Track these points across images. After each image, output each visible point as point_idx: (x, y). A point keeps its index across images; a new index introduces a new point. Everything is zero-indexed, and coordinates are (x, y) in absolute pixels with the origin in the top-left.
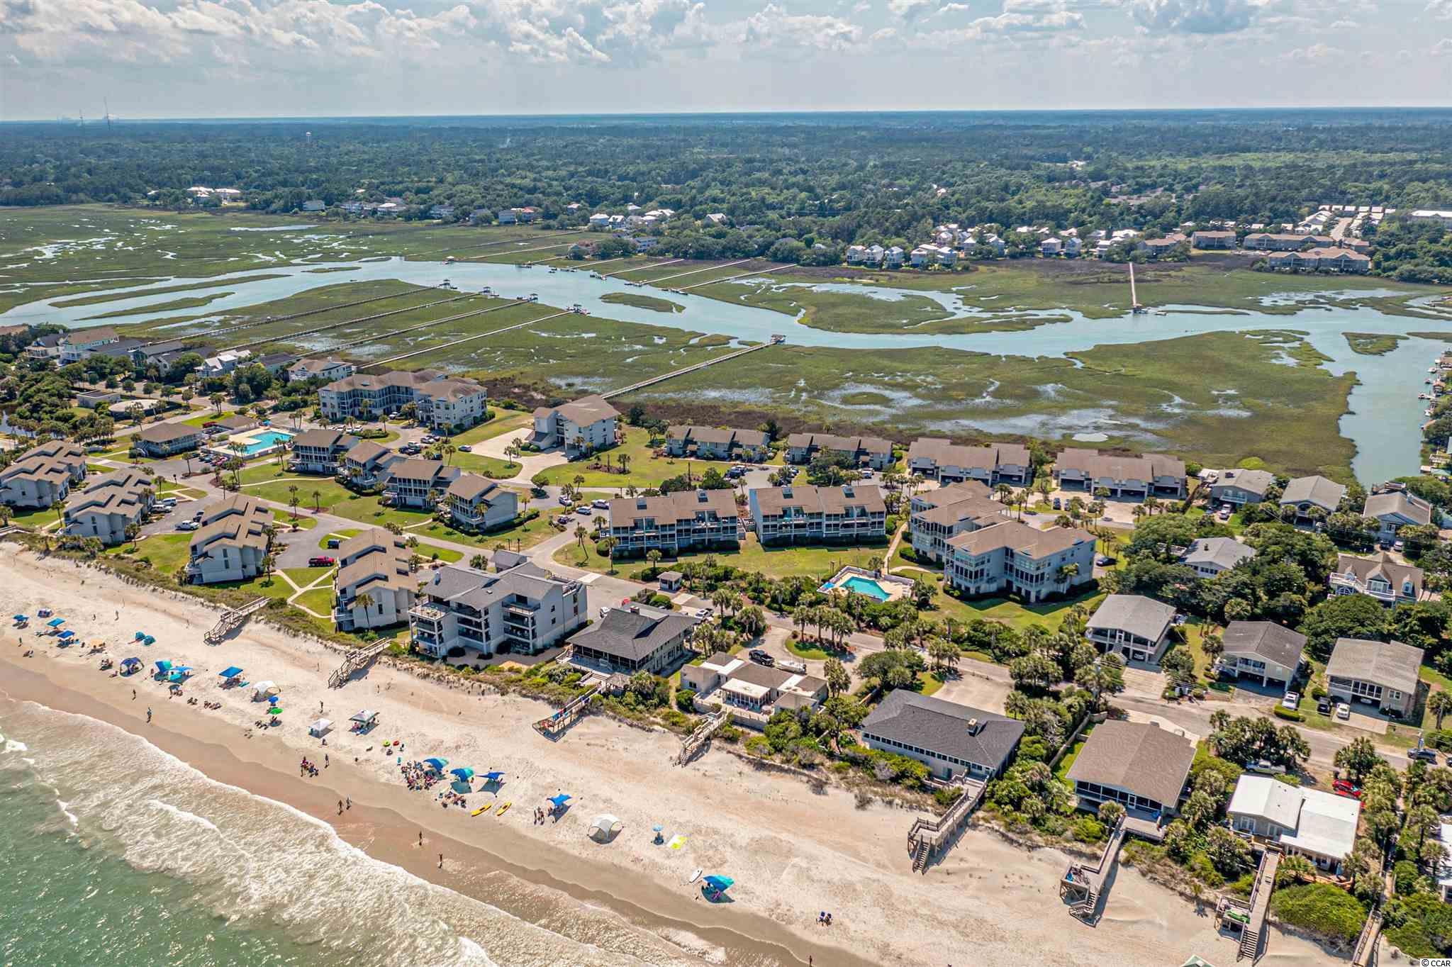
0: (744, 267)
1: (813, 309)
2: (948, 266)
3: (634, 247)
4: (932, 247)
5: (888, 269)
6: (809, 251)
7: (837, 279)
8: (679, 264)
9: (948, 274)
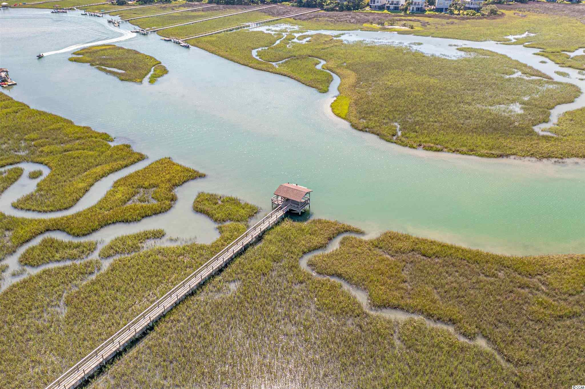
1: (352, 76)
2: (477, 10)
7: (365, 25)
8: (208, 9)
9: (479, 18)
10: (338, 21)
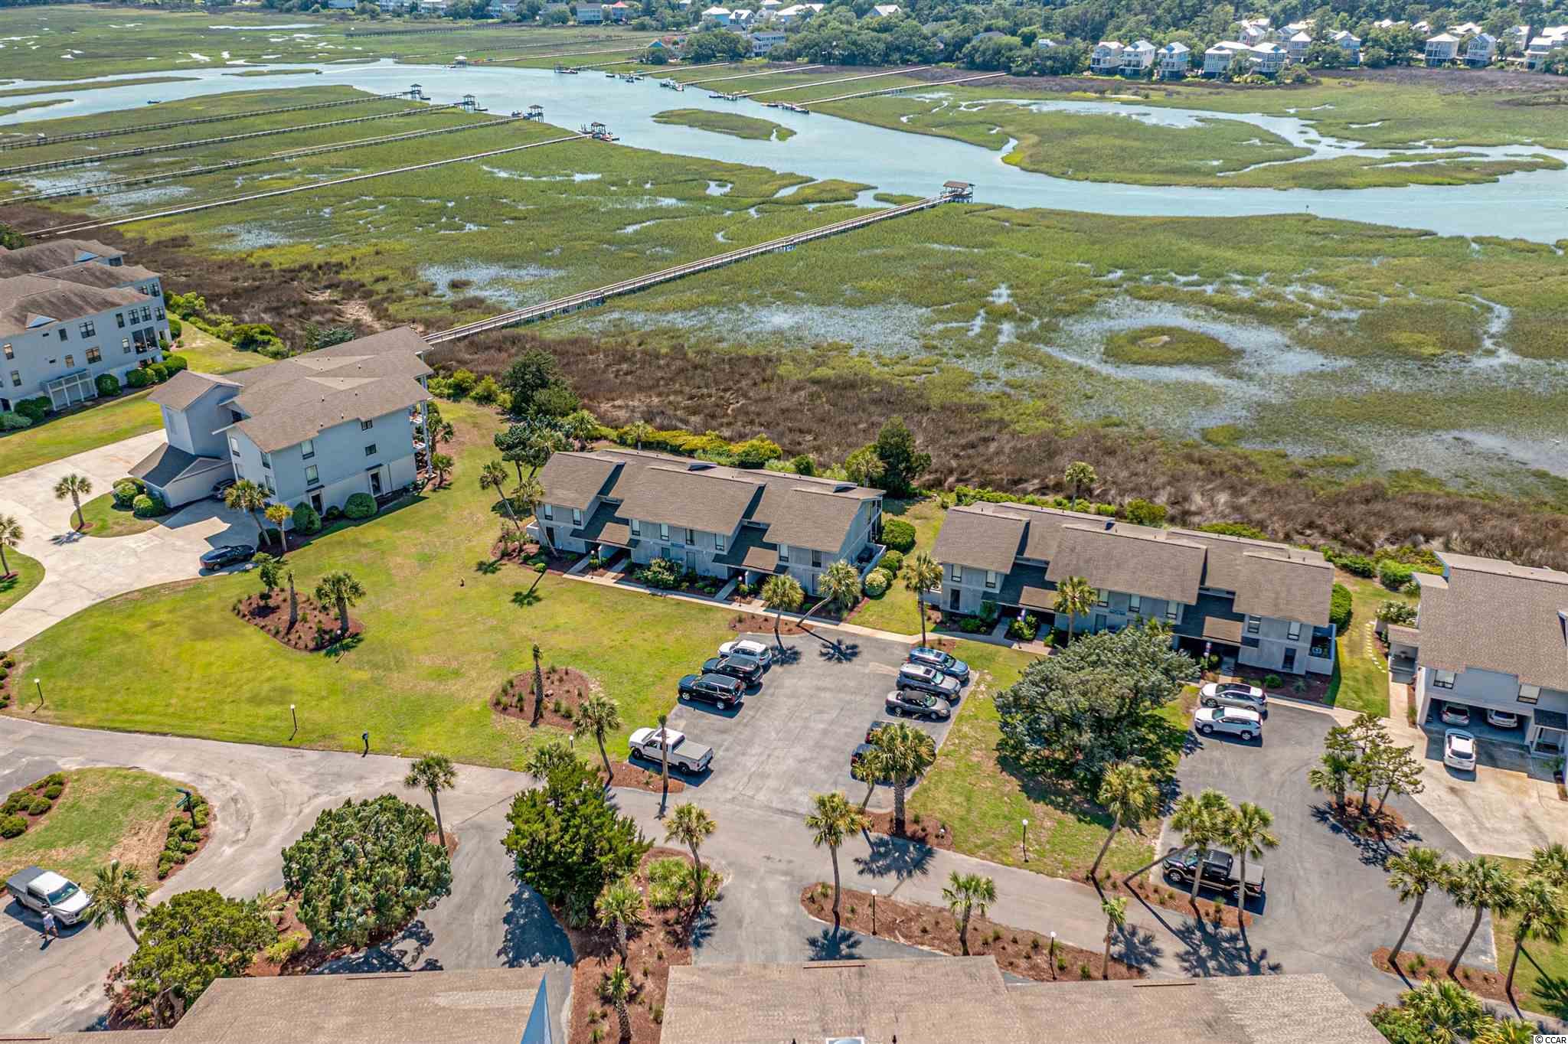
0: (917, 76)
1: (1034, 139)
2: (1270, 76)
3: (748, 49)
4: (1240, 46)
5: (1161, 81)
6: (1027, 51)
7: (1075, 94)
8: (812, 71)
9: (1271, 87)
10: (1032, 88)
